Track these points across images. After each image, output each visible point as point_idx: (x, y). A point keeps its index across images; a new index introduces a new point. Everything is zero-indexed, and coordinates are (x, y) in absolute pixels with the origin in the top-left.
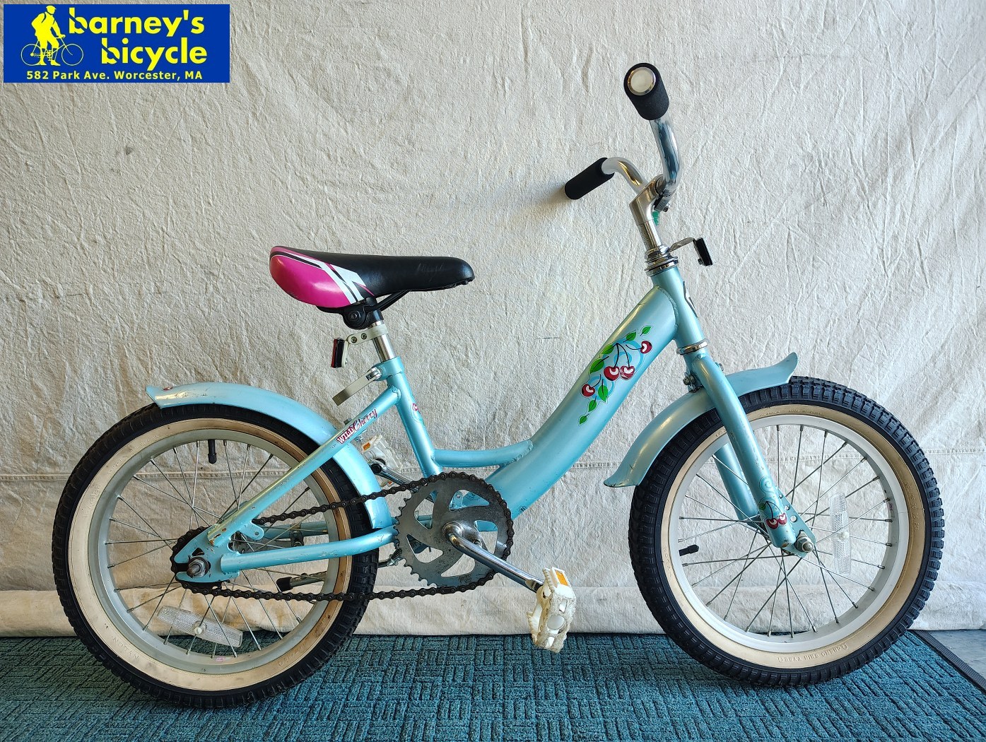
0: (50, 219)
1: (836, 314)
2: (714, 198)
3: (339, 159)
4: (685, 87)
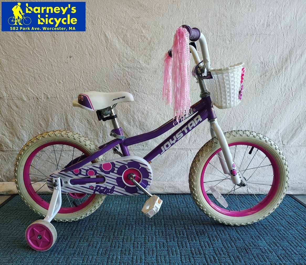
0: (47, 76)
1: (268, 107)
3: (130, 60)
4: (228, 42)
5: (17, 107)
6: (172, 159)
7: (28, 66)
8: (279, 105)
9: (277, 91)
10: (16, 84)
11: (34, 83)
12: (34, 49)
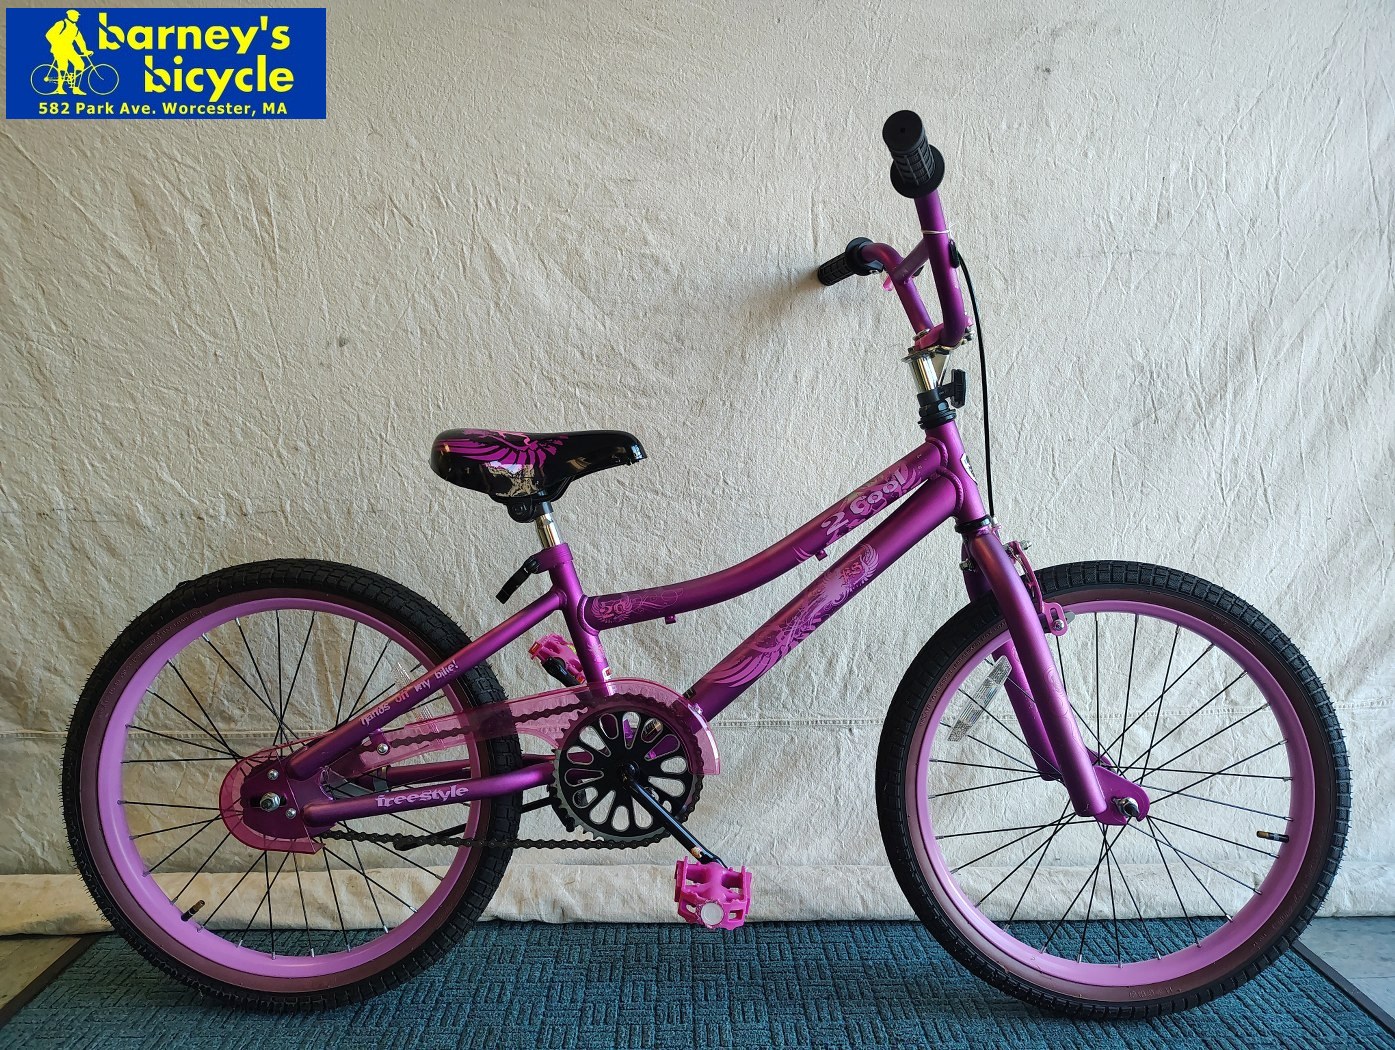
0: (240, 421)
1: (1167, 548)
2: (1030, 411)
3: (594, 358)
4: (999, 284)
5: (112, 551)
6: (772, 766)
7: (160, 381)
8: (1212, 541)
9: (1201, 484)
10: (109, 457)
11: (186, 453)
12: (184, 309)
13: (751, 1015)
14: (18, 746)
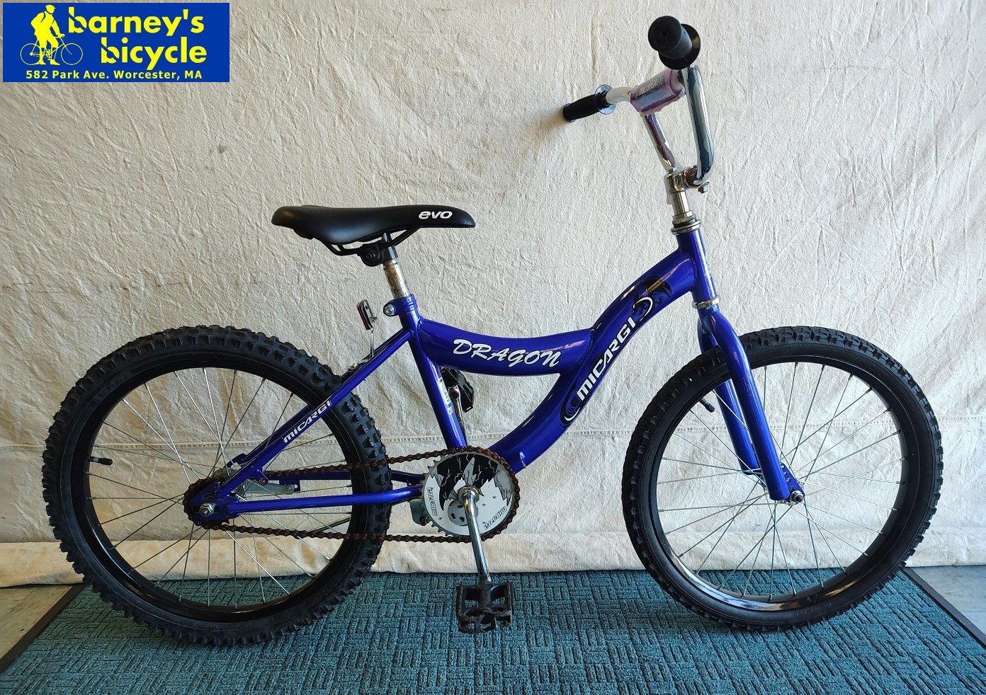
0: (149, 213)
1: (855, 303)
2: (758, 198)
3: (419, 160)
4: (739, 95)
5: (62, 315)
6: (556, 464)
7: (83, 183)
8: (890, 298)
9: (885, 253)
10: (51, 243)
11: (111, 240)
12: (96, 125)
13: (541, 640)
14: (11, 455)
